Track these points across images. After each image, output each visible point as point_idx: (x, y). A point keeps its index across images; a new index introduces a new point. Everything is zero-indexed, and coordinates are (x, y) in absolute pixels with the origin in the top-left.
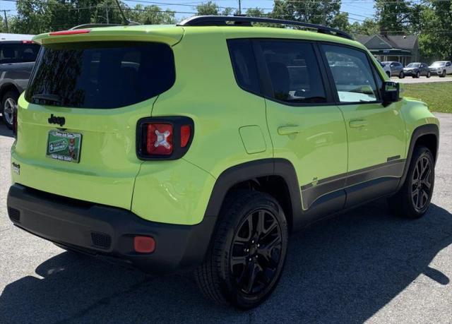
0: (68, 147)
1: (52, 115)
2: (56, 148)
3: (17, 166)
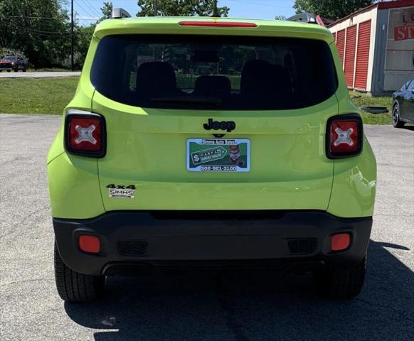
0: (228, 156)
1: (210, 120)
2: (203, 159)
3: (128, 187)
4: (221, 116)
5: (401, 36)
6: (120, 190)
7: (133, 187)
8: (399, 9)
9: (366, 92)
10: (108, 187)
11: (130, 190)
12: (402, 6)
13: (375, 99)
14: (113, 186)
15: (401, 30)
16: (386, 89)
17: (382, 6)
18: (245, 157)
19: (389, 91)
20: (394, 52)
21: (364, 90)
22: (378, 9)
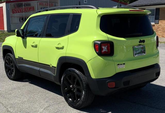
0: (141, 51)
1: (140, 40)
2: (137, 52)
3: (123, 64)
4: (142, 38)
5: (15, 12)
6: (121, 65)
7: (124, 64)
8: (13, 3)
9: (4, 31)
10: (118, 65)
11: (124, 65)
12: (13, 2)
13: (9, 33)
14: (119, 65)
15: (14, 10)
16: (12, 29)
17: (7, 2)
18: (145, 50)
19: (13, 30)
20: (13, 17)
21: (3, 30)
22: (6, 3)
